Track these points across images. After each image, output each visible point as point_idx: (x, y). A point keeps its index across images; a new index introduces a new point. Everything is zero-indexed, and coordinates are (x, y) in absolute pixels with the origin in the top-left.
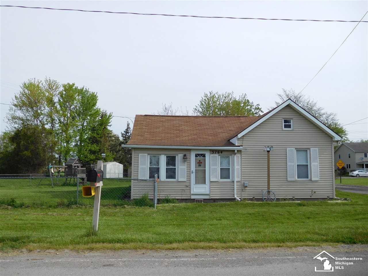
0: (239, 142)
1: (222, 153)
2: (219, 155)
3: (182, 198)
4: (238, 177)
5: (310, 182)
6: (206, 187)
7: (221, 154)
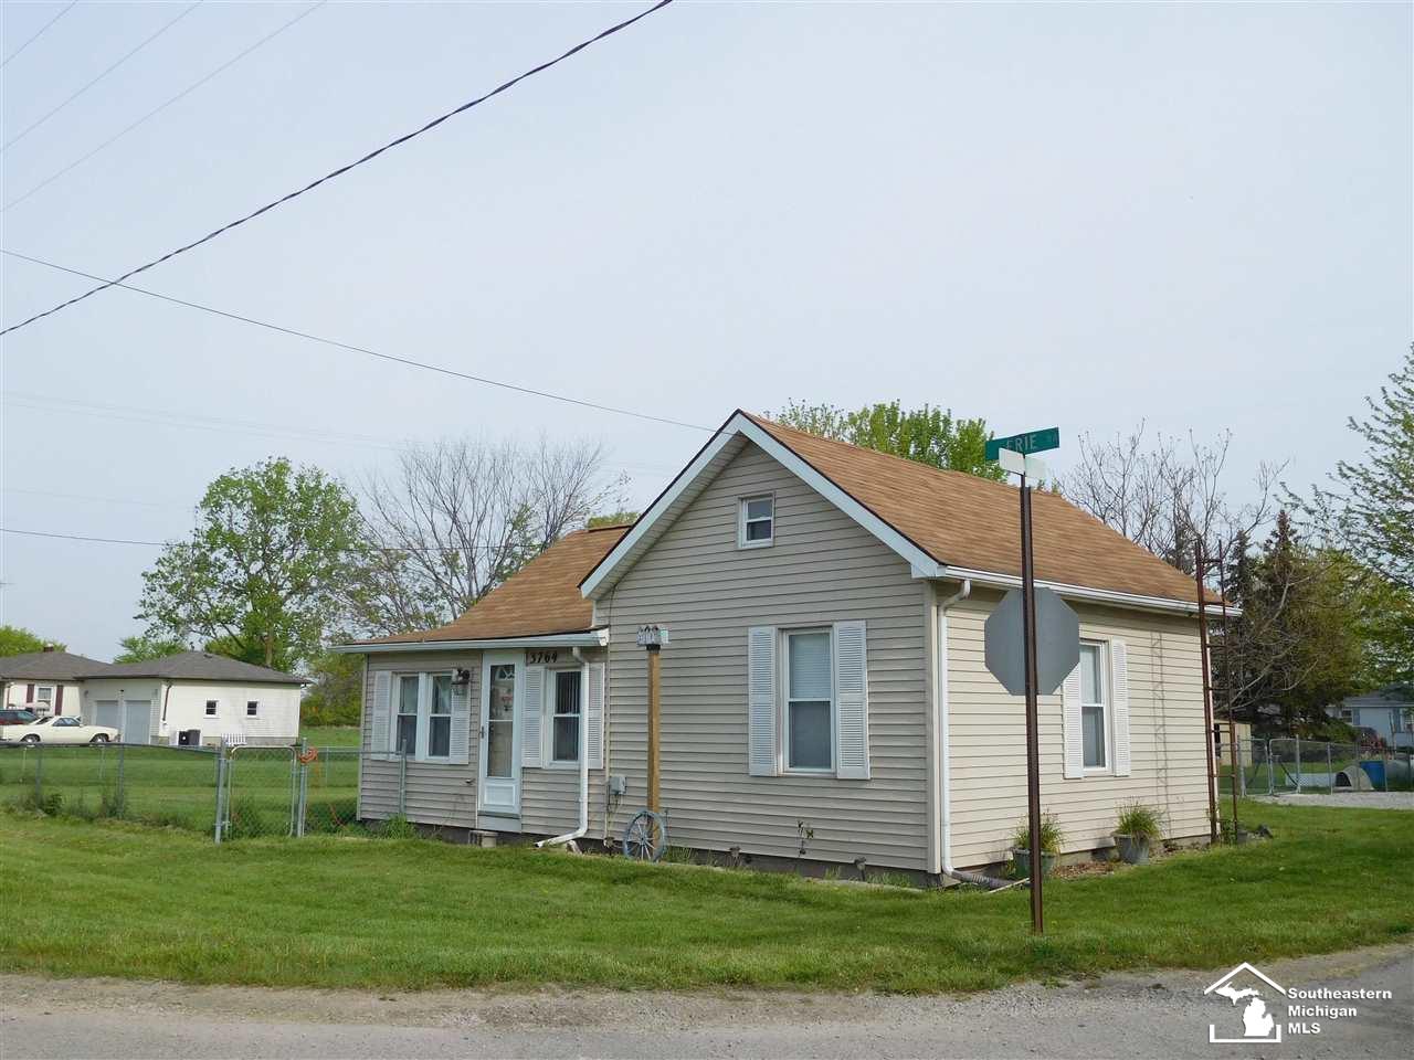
0: (602, 612)
1: (555, 658)
2: (546, 668)
3: (448, 824)
4: (594, 753)
5: (831, 784)
6: (511, 788)
7: (556, 665)
